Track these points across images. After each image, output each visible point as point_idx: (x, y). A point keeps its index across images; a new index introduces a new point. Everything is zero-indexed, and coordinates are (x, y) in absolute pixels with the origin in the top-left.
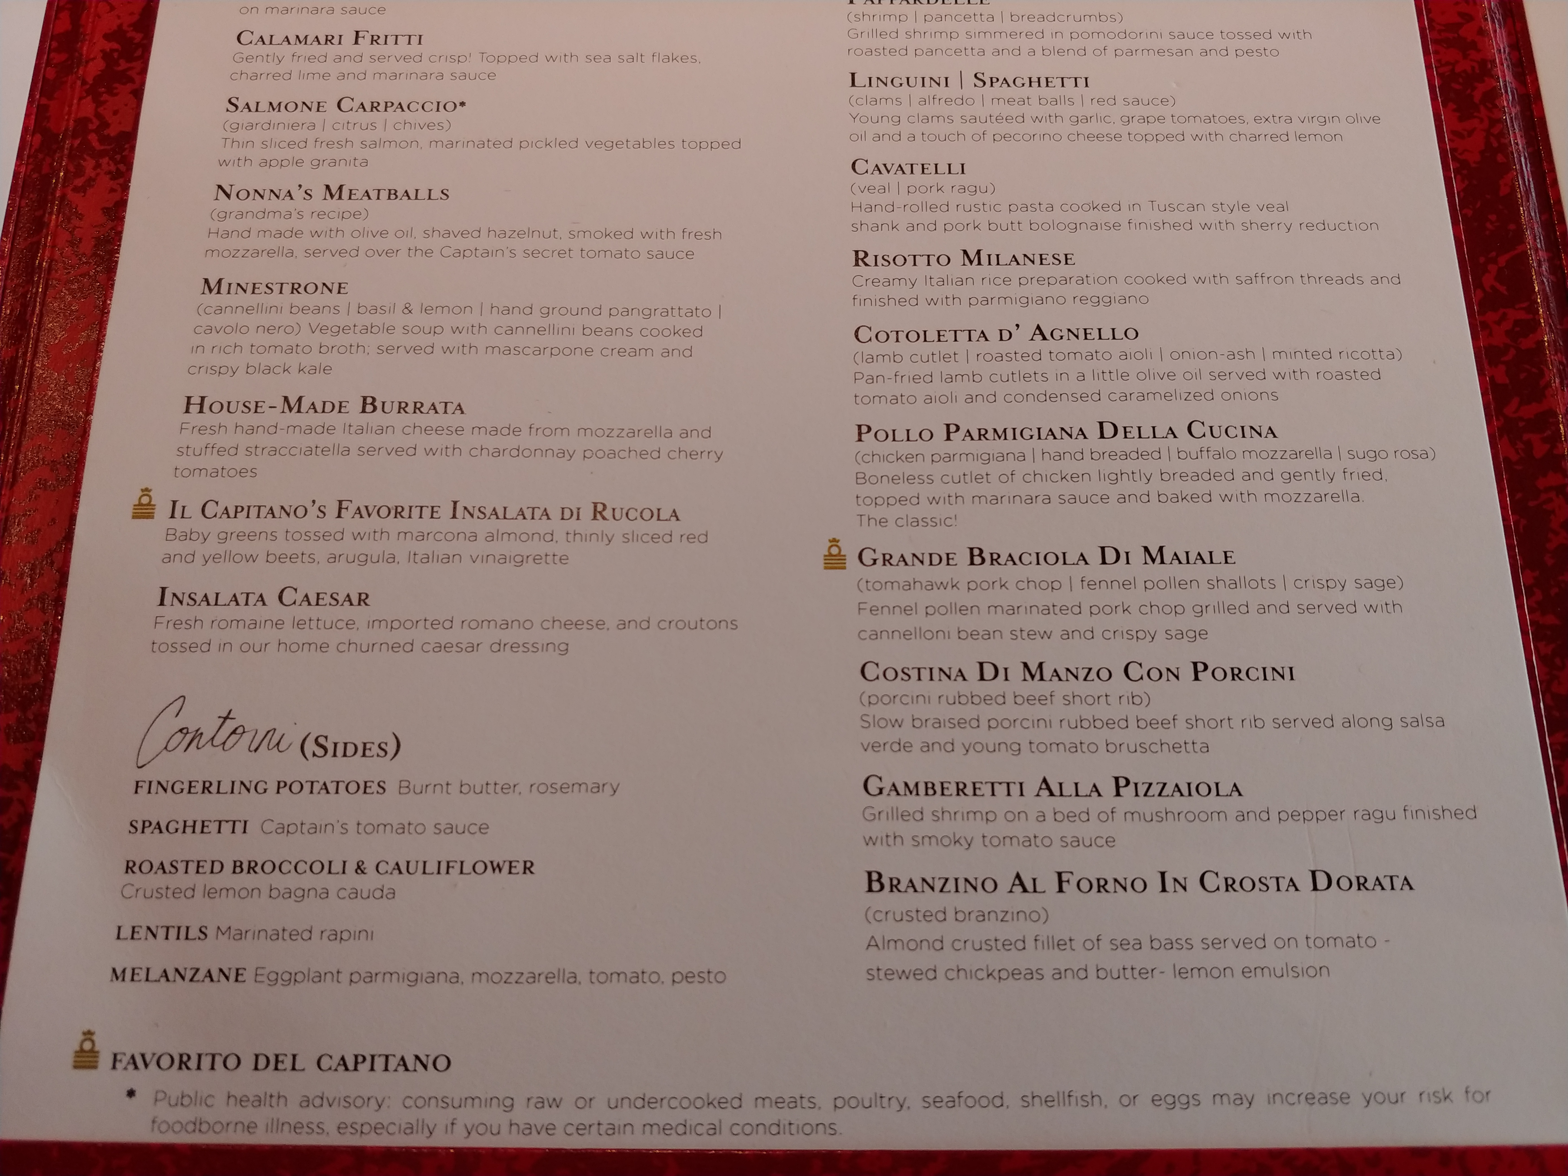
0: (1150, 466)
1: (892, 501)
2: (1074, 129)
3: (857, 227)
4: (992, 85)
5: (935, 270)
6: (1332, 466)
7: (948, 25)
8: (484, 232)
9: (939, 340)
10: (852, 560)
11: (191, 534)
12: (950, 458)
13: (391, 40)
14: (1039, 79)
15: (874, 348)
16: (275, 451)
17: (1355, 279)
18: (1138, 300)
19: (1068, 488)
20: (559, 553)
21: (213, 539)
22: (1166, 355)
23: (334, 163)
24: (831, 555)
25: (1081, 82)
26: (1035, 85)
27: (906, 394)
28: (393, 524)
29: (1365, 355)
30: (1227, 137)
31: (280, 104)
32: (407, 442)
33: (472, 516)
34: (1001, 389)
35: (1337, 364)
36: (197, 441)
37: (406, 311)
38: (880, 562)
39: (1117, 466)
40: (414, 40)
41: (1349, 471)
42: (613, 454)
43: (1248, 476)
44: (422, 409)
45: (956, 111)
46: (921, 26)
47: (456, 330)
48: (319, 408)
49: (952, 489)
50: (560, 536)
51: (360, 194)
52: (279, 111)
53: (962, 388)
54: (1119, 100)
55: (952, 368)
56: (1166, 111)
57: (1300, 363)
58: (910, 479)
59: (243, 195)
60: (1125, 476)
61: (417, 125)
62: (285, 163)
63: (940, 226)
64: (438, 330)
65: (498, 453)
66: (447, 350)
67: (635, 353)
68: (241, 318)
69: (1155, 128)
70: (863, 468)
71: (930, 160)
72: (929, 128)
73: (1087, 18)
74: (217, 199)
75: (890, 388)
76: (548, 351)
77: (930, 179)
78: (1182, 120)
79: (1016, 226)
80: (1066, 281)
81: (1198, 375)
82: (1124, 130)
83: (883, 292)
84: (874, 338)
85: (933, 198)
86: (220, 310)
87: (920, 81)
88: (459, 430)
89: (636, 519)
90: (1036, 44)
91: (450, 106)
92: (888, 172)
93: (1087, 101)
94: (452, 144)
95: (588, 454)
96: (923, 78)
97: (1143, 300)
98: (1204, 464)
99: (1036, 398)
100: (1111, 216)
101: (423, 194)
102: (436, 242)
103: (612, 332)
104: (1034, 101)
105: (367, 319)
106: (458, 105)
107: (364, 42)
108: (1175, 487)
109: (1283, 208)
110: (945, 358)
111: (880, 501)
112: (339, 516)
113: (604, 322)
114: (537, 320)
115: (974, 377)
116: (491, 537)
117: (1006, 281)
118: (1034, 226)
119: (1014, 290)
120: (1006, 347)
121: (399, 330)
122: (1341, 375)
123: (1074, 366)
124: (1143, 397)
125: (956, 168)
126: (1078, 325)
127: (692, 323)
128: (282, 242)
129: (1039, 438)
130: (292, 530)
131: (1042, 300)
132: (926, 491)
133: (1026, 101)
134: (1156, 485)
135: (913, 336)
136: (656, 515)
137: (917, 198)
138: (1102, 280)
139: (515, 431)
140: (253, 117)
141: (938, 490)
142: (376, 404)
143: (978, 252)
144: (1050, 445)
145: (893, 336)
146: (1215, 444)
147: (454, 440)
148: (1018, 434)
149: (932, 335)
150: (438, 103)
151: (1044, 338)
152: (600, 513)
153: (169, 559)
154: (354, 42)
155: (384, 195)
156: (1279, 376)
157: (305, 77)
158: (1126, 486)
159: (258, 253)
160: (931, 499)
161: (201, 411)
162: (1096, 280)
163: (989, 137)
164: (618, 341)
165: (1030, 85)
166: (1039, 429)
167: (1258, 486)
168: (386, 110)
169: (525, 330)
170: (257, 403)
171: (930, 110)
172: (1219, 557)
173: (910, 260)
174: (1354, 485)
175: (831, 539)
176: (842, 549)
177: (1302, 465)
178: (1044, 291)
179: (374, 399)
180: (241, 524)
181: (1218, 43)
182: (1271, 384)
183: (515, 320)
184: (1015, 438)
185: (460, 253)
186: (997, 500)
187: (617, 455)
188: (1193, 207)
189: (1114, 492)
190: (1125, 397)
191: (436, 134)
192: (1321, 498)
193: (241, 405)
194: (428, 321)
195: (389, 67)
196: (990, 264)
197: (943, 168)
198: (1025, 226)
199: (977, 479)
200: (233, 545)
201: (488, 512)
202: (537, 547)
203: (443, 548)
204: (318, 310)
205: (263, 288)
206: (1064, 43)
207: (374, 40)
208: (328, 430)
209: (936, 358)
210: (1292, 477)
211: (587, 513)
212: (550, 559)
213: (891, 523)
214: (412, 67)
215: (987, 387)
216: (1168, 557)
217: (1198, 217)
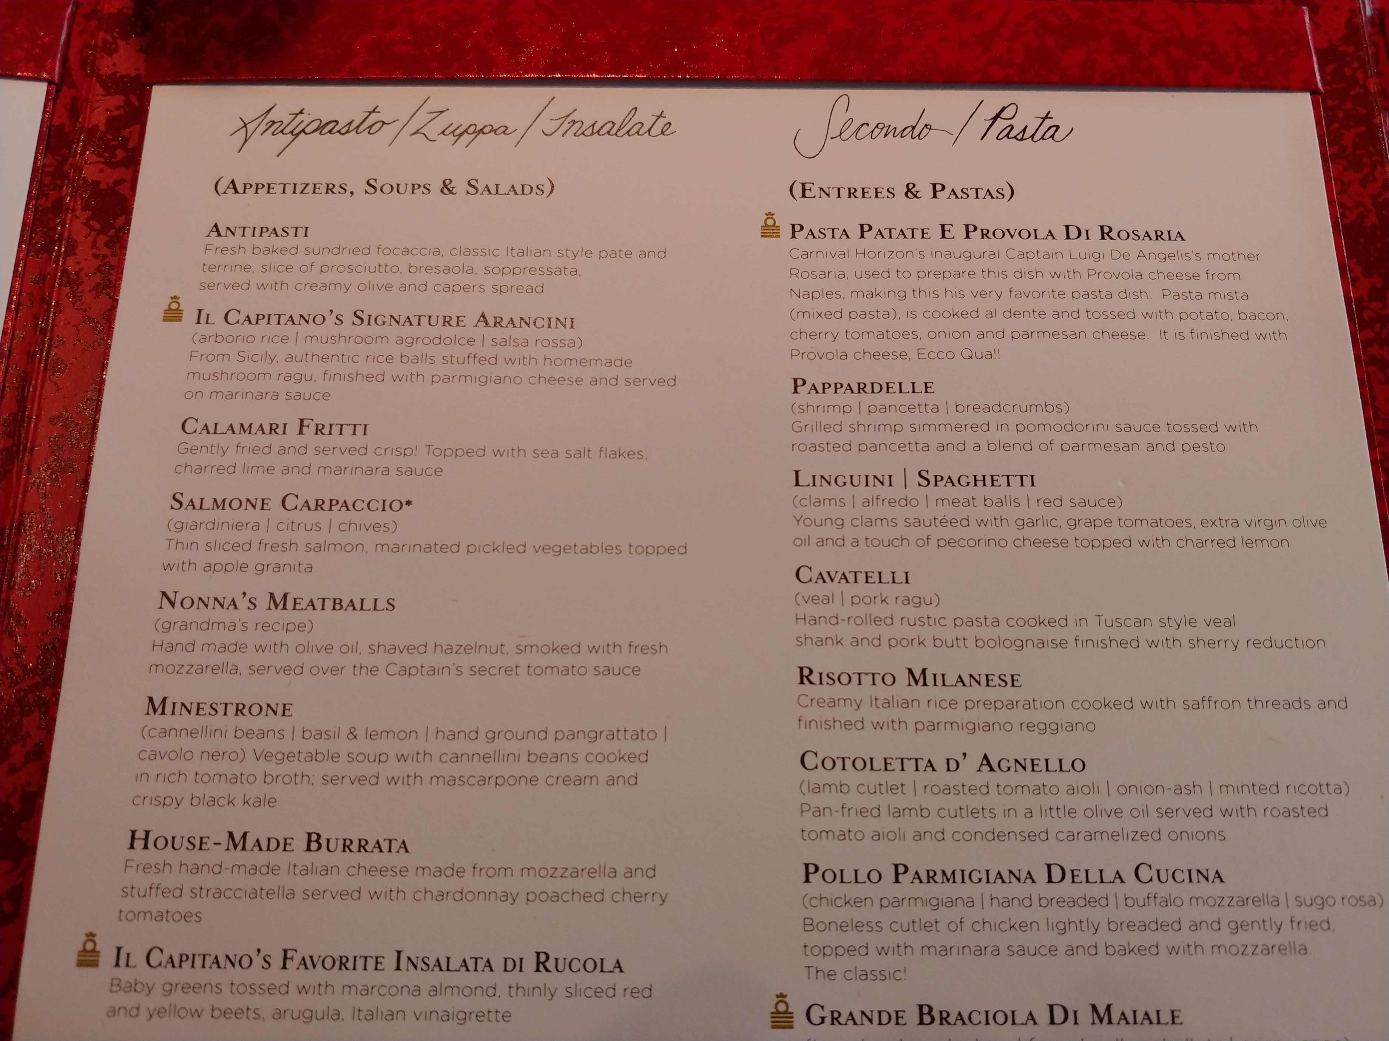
0: (1097, 915)
1: (840, 951)
2: (1019, 534)
3: (801, 641)
4: (936, 485)
5: (881, 691)
6: (1280, 914)
7: (892, 417)
8: (430, 648)
9: (886, 769)
10: (799, 1018)
11: (136, 984)
12: (899, 902)
13: (336, 429)
14: (984, 476)
15: (820, 776)
16: (220, 893)
17: (1303, 704)
18: (1085, 727)
19: (1016, 938)
20: (502, 1010)
21: (157, 991)
22: (1113, 789)
23: (279, 568)
24: (778, 1012)
25: (1027, 481)
26: (980, 483)
27: (854, 830)
28: (337, 977)
29: (1313, 790)
30: (1173, 543)
31: (224, 500)
32: (351, 884)
33: (415, 967)
34: (950, 825)
35: (1285, 800)
36: (142, 881)
37: (351, 736)
38: (828, 1020)
39: (1064, 914)
40: (360, 430)
41: (1296, 919)
42: (557, 897)
43: (1195, 926)
44: (366, 847)
45: (900, 513)
46: (865, 419)
47: (402, 758)
48: (264, 845)
49: (902, 938)
50: (502, 990)
51: (304, 603)
52: (223, 508)
53: (911, 824)
54: (1066, 502)
55: (900, 801)
56: (1112, 513)
57: (1247, 799)
58: (858, 927)
59: (187, 603)
60: (1073, 925)
61: (363, 527)
62: (229, 568)
63: (885, 642)
64: (383, 758)
65: (442, 896)
66: (392, 781)
67: (580, 781)
68: (185, 743)
69: (1101, 533)
70: (811, 913)
71: (874, 567)
72: (872, 532)
73: (1033, 408)
74: (161, 608)
75: (838, 823)
76: (493, 781)
77: (874, 589)
78: (1129, 523)
79: (961, 643)
80: (1013, 705)
81: (1145, 812)
82: (1070, 535)
83: (828, 713)
84: (820, 766)
85: (878, 610)
86: (165, 733)
87: (863, 479)
88: (403, 871)
89: (579, 970)
90: (982, 438)
91: (396, 505)
92: (832, 580)
93: (1033, 502)
94: (398, 548)
95: (531, 897)
96: (867, 476)
97: (1089, 727)
98: (1151, 913)
99: (984, 837)
100: (1057, 633)
101: (369, 604)
102: (381, 659)
103: (557, 758)
104: (979, 502)
105: (311, 746)
106: (404, 503)
107: (309, 431)
108: (1122, 938)
109: (1230, 623)
110: (892, 789)
111: (828, 951)
112: (284, 967)
113: (549, 747)
114: (482, 746)
115: (922, 812)
116: (434, 991)
117: (952, 704)
118: (980, 643)
119: (960, 715)
120: (953, 779)
121: (344, 758)
122: (1288, 813)
123: (1022, 801)
124: (1090, 836)
125: (900, 577)
126: (1025, 754)
127: (637, 747)
128: (226, 657)
129: (988, 882)
130: (237, 982)
131: (989, 727)
132: (875, 940)
133: (971, 501)
134: (1104, 936)
135: (859, 764)
136: (599, 965)
137: (861, 610)
138: (1049, 705)
139: (458, 872)
140: (197, 516)
141: (887, 939)
142: (320, 841)
143: (924, 671)
144: (999, 890)
145: (839, 763)
146: (1163, 890)
147: (397, 882)
148: (968, 876)
149: (879, 764)
150: (384, 501)
151: (992, 769)
152: (543, 963)
153: (113, 1012)
154: (298, 432)
155: (329, 604)
156: (1226, 813)
157: (250, 471)
158: (1074, 937)
159: (202, 669)
160: (880, 949)
161: (146, 847)
162: (1044, 705)
163: (933, 542)
164: (563, 768)
165: (976, 485)
166: (987, 871)
167: (1205, 937)
168: (330, 509)
169: (471, 757)
170: (201, 839)
171: (874, 512)
172: (1166, 1017)
173: (855, 678)
174: (1302, 936)
175: (778, 993)
176: (790, 1005)
177: (1249, 913)
178: (991, 716)
179: (319, 836)
180: (186, 974)
181: (1164, 436)
182: (1218, 823)
183: (460, 746)
184: (963, 882)
185: (406, 671)
186: (946, 951)
187: (560, 898)
188: (1140, 623)
189: (1062, 942)
190: (1073, 836)
191: (381, 537)
192: (1268, 950)
193: (185, 841)
194: (372, 748)
195: (335, 460)
196: (935, 685)
197: (887, 577)
198: (971, 643)
199: (926, 927)
200: (179, 999)
201: (432, 962)
202: (481, 1003)
203: (388, 1004)
204: (263, 734)
205: (207, 709)
206: (1009, 436)
207: (318, 430)
208: (272, 870)
209: (883, 789)
210: (1239, 927)
211: (530, 964)
212: (492, 1016)
213: (839, 977)
214: (356, 460)
215: (934, 824)
216: (1115, 1017)
217: (1146, 633)
